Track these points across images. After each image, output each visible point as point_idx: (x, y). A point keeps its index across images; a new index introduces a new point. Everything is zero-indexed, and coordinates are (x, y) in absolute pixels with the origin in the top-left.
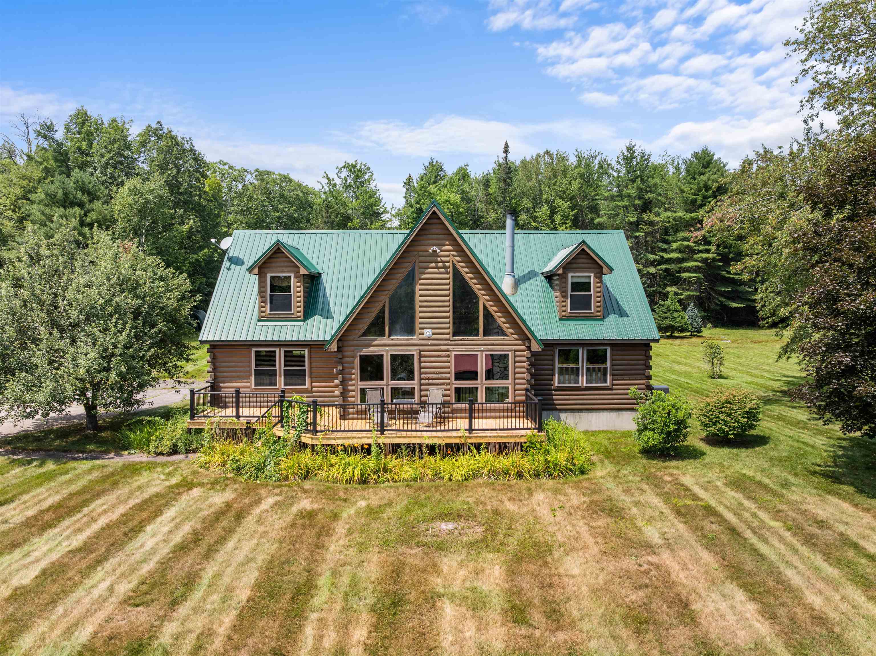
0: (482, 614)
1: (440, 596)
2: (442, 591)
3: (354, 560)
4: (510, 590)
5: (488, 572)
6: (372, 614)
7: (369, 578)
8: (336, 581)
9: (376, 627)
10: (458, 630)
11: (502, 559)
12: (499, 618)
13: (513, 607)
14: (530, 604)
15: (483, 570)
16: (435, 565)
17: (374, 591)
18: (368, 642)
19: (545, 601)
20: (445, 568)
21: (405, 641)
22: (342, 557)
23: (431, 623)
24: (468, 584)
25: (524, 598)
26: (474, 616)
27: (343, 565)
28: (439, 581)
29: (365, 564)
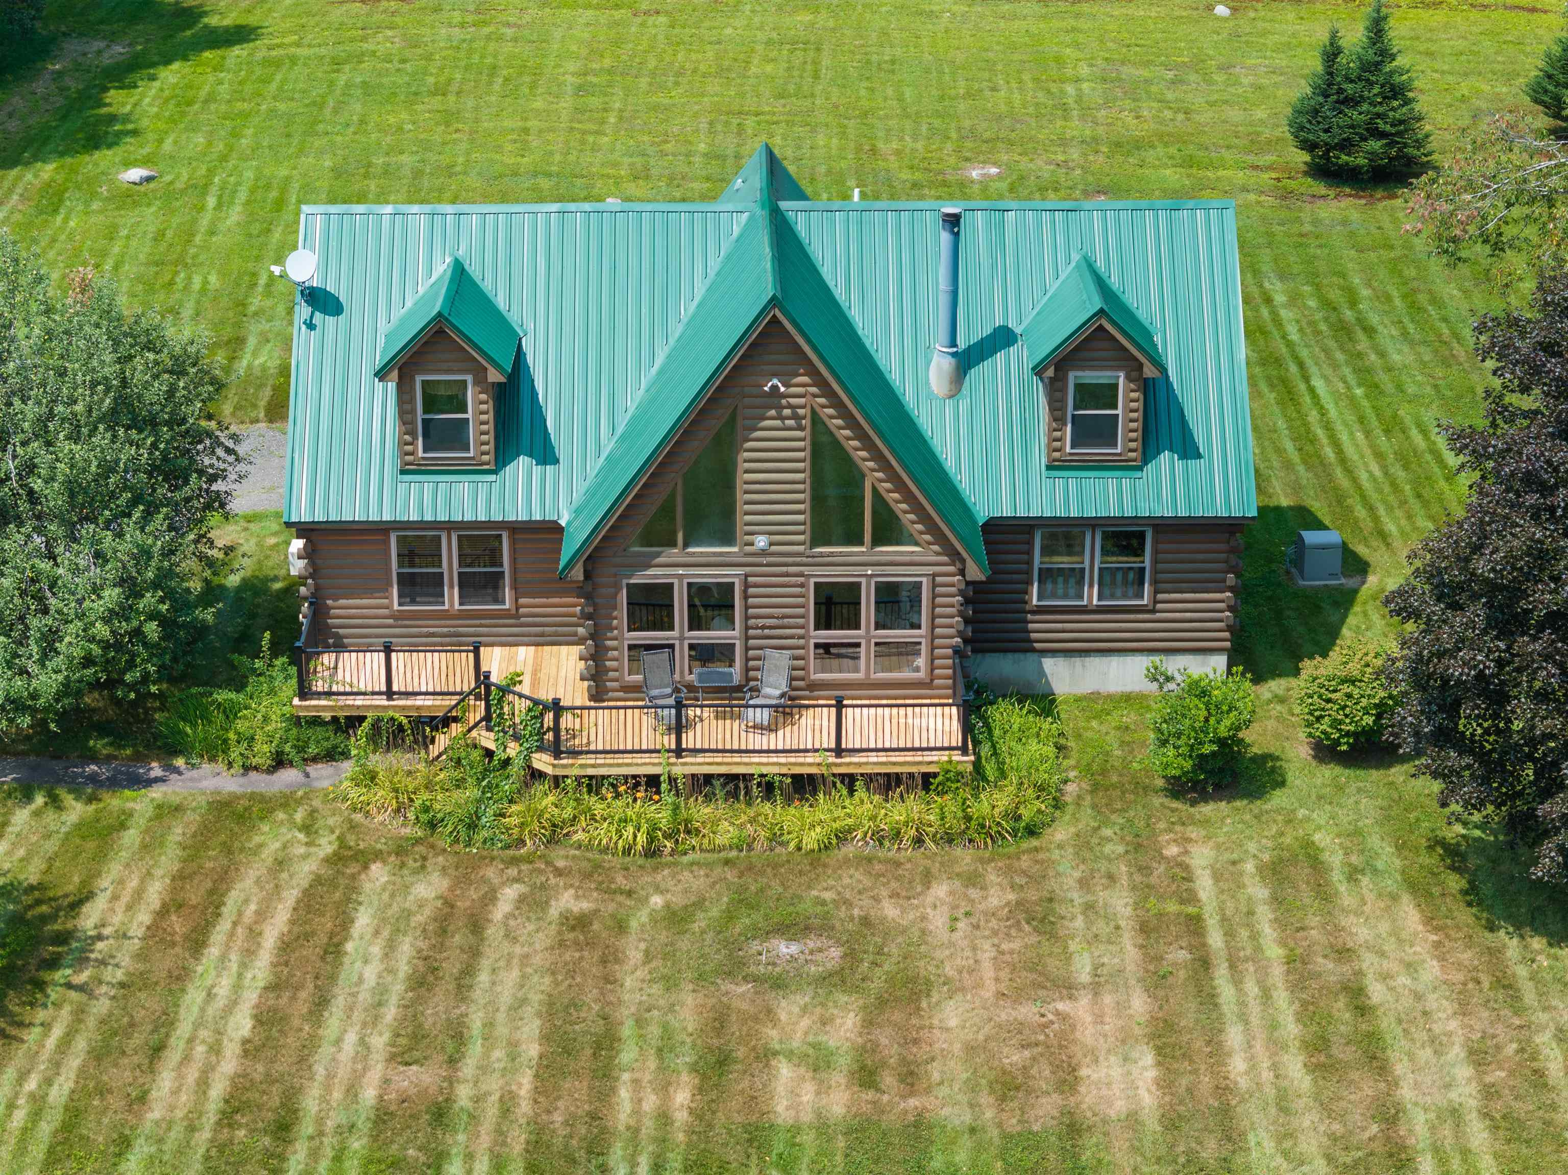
0: (824, 1075)
1: (775, 1053)
2: (777, 1047)
3: (662, 1002)
4: (863, 1047)
5: (838, 1021)
6: (694, 1074)
7: (685, 1029)
8: (643, 1032)
9: (701, 1090)
10: (794, 1093)
11: (861, 1002)
12: (843, 1081)
13: (863, 1068)
14: (884, 1064)
15: (832, 1019)
16: (769, 1011)
17: (694, 1045)
18: (693, 1105)
19: (903, 1061)
20: (783, 1016)
21: (734, 1104)
22: (644, 998)
23: (764, 1086)
24: (811, 1038)
25: (878, 1057)
26: (814, 1078)
27: (649, 1010)
28: (774, 1033)
29: (677, 1008)
